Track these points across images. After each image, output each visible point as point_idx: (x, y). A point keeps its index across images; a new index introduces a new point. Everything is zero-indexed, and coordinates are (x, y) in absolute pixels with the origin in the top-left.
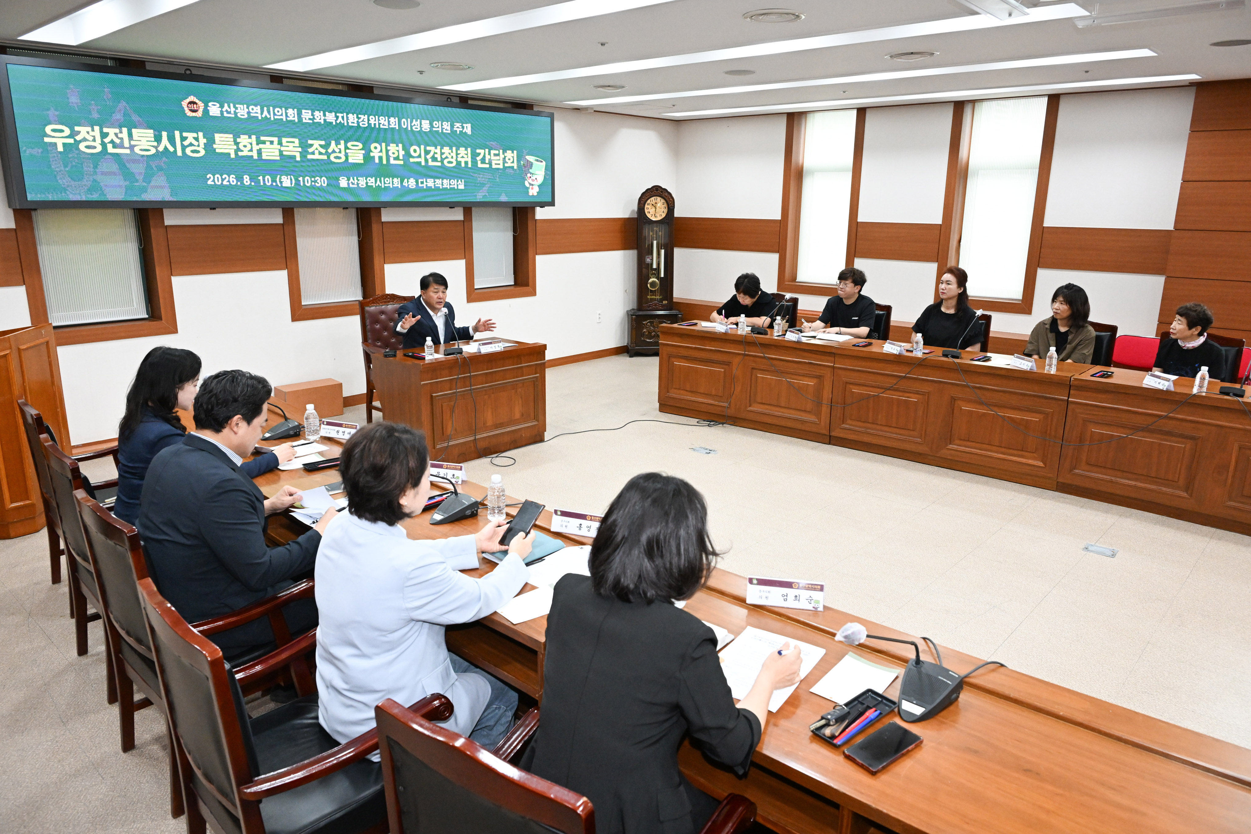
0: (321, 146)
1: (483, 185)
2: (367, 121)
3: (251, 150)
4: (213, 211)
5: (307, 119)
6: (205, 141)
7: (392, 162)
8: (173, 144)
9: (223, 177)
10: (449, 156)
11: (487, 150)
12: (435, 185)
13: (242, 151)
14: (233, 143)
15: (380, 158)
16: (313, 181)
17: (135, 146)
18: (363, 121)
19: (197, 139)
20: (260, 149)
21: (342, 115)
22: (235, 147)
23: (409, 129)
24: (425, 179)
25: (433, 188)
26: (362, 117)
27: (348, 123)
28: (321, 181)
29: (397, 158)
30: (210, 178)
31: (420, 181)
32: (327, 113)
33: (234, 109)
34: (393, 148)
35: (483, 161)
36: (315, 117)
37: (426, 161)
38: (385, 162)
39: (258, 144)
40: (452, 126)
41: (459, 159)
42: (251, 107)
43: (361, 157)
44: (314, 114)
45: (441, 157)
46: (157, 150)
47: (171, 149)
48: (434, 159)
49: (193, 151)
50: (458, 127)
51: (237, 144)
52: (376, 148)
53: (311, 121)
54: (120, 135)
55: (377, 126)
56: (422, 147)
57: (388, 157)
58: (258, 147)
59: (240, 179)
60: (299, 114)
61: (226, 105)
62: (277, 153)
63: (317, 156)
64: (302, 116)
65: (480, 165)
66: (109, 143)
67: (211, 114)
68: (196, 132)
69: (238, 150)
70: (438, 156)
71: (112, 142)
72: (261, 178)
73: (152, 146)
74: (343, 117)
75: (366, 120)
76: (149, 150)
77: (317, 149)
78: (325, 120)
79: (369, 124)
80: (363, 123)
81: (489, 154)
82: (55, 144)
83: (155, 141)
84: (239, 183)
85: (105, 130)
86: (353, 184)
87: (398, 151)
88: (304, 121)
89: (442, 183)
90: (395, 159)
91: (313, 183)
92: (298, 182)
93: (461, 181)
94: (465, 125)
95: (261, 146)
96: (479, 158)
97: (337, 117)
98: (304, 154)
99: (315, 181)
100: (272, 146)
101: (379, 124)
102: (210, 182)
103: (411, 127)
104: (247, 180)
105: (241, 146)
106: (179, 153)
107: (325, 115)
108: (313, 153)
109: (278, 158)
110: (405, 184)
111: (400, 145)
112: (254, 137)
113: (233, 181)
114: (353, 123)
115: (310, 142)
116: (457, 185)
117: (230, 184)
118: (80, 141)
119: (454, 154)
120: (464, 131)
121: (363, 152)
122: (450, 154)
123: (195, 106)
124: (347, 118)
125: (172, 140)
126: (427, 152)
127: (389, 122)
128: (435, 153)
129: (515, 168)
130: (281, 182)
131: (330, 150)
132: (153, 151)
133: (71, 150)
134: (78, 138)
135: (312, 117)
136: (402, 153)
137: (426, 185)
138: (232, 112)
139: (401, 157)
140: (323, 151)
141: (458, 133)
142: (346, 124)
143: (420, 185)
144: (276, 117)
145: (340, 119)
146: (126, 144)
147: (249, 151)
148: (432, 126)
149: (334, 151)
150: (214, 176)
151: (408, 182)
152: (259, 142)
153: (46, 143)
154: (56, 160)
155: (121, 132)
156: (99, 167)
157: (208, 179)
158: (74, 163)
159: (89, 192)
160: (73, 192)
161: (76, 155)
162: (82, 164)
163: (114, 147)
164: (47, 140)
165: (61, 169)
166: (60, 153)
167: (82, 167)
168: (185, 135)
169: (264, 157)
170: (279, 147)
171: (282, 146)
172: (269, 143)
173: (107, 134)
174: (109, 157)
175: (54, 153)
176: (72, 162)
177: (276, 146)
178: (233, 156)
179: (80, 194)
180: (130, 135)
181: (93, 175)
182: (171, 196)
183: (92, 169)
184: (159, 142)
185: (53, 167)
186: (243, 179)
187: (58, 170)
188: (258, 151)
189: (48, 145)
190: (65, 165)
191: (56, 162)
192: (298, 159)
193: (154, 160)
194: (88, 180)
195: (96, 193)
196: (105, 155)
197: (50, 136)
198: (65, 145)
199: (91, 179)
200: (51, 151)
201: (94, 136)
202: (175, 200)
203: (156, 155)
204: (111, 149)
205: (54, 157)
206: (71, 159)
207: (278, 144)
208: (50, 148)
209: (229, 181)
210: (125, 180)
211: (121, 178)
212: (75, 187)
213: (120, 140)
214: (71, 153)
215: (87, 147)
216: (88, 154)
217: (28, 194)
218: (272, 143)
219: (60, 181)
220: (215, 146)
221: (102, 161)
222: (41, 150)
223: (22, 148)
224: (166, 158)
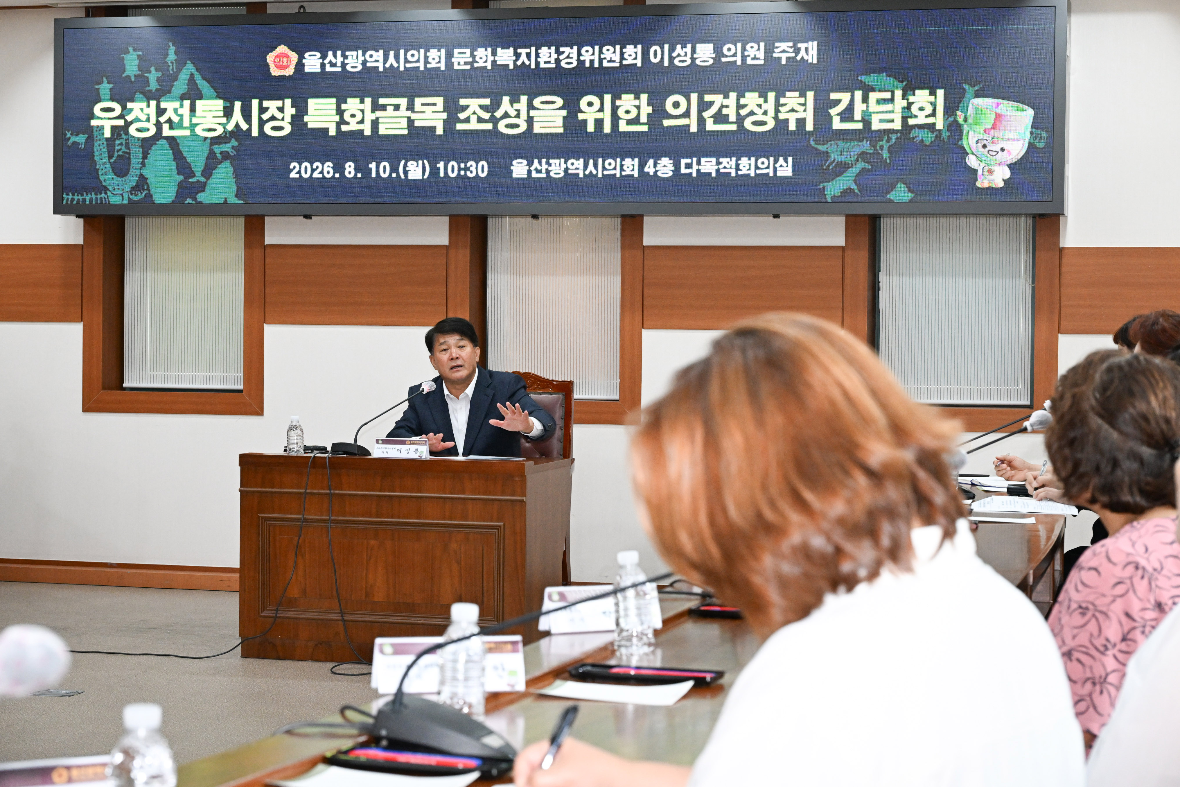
0: (482, 107)
1: (843, 167)
2: (575, 57)
3: (362, 122)
4: (308, 221)
5: (462, 63)
6: (293, 111)
7: (623, 127)
8: (248, 118)
9: (314, 167)
10: (756, 110)
11: (858, 94)
12: (718, 171)
13: (348, 123)
14: (334, 112)
15: (599, 123)
16: (462, 169)
17: (196, 125)
18: (568, 57)
19: (281, 109)
20: (377, 118)
21: (528, 50)
22: (337, 118)
23: (666, 63)
24: (695, 160)
25: (714, 175)
26: (567, 50)
27: (537, 63)
28: (477, 168)
29: (636, 121)
30: (295, 167)
31: (683, 162)
32: (499, 50)
33: (342, 59)
34: (627, 101)
35: (847, 115)
36: (477, 59)
37: (702, 121)
38: (607, 129)
39: (373, 111)
40: (769, 50)
41: (782, 116)
42: (368, 53)
43: (560, 122)
44: (475, 53)
45: (738, 114)
46: (224, 128)
47: (244, 126)
48: (719, 117)
49: (274, 128)
50: (784, 51)
51: (340, 112)
52: (590, 104)
53: (468, 67)
54: (180, 111)
55: (596, 65)
56: (694, 97)
57: (615, 118)
58: (373, 117)
59: (339, 168)
60: (449, 56)
61: (330, 53)
62: (404, 123)
63: (474, 125)
64: (453, 60)
65: (837, 124)
66: (165, 123)
67: (307, 69)
68: (282, 98)
69: (342, 122)
70: (731, 113)
71: (169, 121)
72: (373, 166)
73: (220, 124)
74: (528, 55)
75: (575, 55)
76: (214, 130)
77: (474, 113)
78: (494, 62)
79: (581, 63)
80: (569, 60)
81: (865, 100)
82: (103, 127)
83: (225, 115)
84: (337, 175)
85: (163, 105)
86: (538, 171)
87: (638, 107)
88: (456, 67)
89: (737, 165)
90: (629, 122)
91: (462, 173)
92: (435, 171)
93: (786, 161)
94: (802, 46)
95: (378, 114)
96: (833, 112)
97: (518, 56)
98: (450, 123)
99: (466, 169)
100: (397, 113)
101: (601, 60)
102: (293, 175)
103: (671, 59)
104: (350, 169)
105: (347, 117)
106: (255, 133)
107: (494, 54)
108: (467, 120)
109: (406, 132)
110: (650, 168)
111: (644, 97)
112: (368, 101)
113: (328, 172)
114: (549, 62)
115: (463, 102)
116: (775, 170)
117: (324, 176)
118: (131, 123)
119: (770, 106)
120: (799, 58)
121: (564, 113)
122: (759, 106)
123: (285, 59)
124: (537, 55)
125: (247, 115)
126: (704, 106)
127: (622, 54)
128: (722, 106)
129: (940, 126)
130: (406, 172)
131: (498, 114)
132: (220, 131)
133: (119, 135)
134: (129, 118)
135: (470, 60)
136: (646, 110)
137: (698, 171)
138: (339, 64)
139: (644, 119)
140: (486, 116)
141: (784, 62)
142: (533, 66)
143: (683, 170)
144: (408, 65)
145: (523, 58)
146: (186, 123)
147: (358, 123)
148: (718, 52)
149: (506, 115)
150: (300, 164)
151: (655, 166)
152: (376, 107)
153: (93, 127)
154: (101, 150)
155: (182, 106)
156: (149, 156)
157: (292, 170)
158: (120, 153)
159: (133, 192)
160: (114, 192)
161: (124, 142)
162: (129, 154)
163: (171, 128)
164: (94, 123)
165: (104, 160)
166: (107, 139)
167: (130, 158)
168: (266, 104)
169: (382, 130)
170: (409, 114)
171: (413, 111)
172: (392, 107)
173: (165, 110)
174: (162, 143)
175: (100, 140)
176: (118, 151)
177: (404, 111)
178: (332, 132)
179: (122, 195)
180: (193, 109)
181: (141, 168)
182: (236, 196)
183: (140, 160)
184: (229, 117)
185: (96, 158)
186: (345, 169)
187: (101, 162)
188: (372, 121)
189: (95, 129)
190: (110, 157)
191: (100, 152)
192: (440, 131)
193: (219, 144)
194: (134, 175)
195: (142, 193)
196: (158, 140)
197: (98, 118)
198: (114, 128)
199: (138, 173)
200: (97, 137)
201: (148, 115)
202: (241, 202)
203: (223, 136)
204: (166, 131)
205: (99, 145)
206: (117, 148)
207: (407, 109)
208: (96, 134)
209: (322, 172)
210: (178, 174)
211: (175, 171)
212: (118, 185)
213: (179, 118)
214: (118, 139)
215: (138, 130)
216: (138, 139)
217: (65, 196)
218: (397, 107)
219: (102, 178)
220: (306, 119)
221: (153, 148)
222: (86, 136)
223: (66, 135)
224: (236, 140)
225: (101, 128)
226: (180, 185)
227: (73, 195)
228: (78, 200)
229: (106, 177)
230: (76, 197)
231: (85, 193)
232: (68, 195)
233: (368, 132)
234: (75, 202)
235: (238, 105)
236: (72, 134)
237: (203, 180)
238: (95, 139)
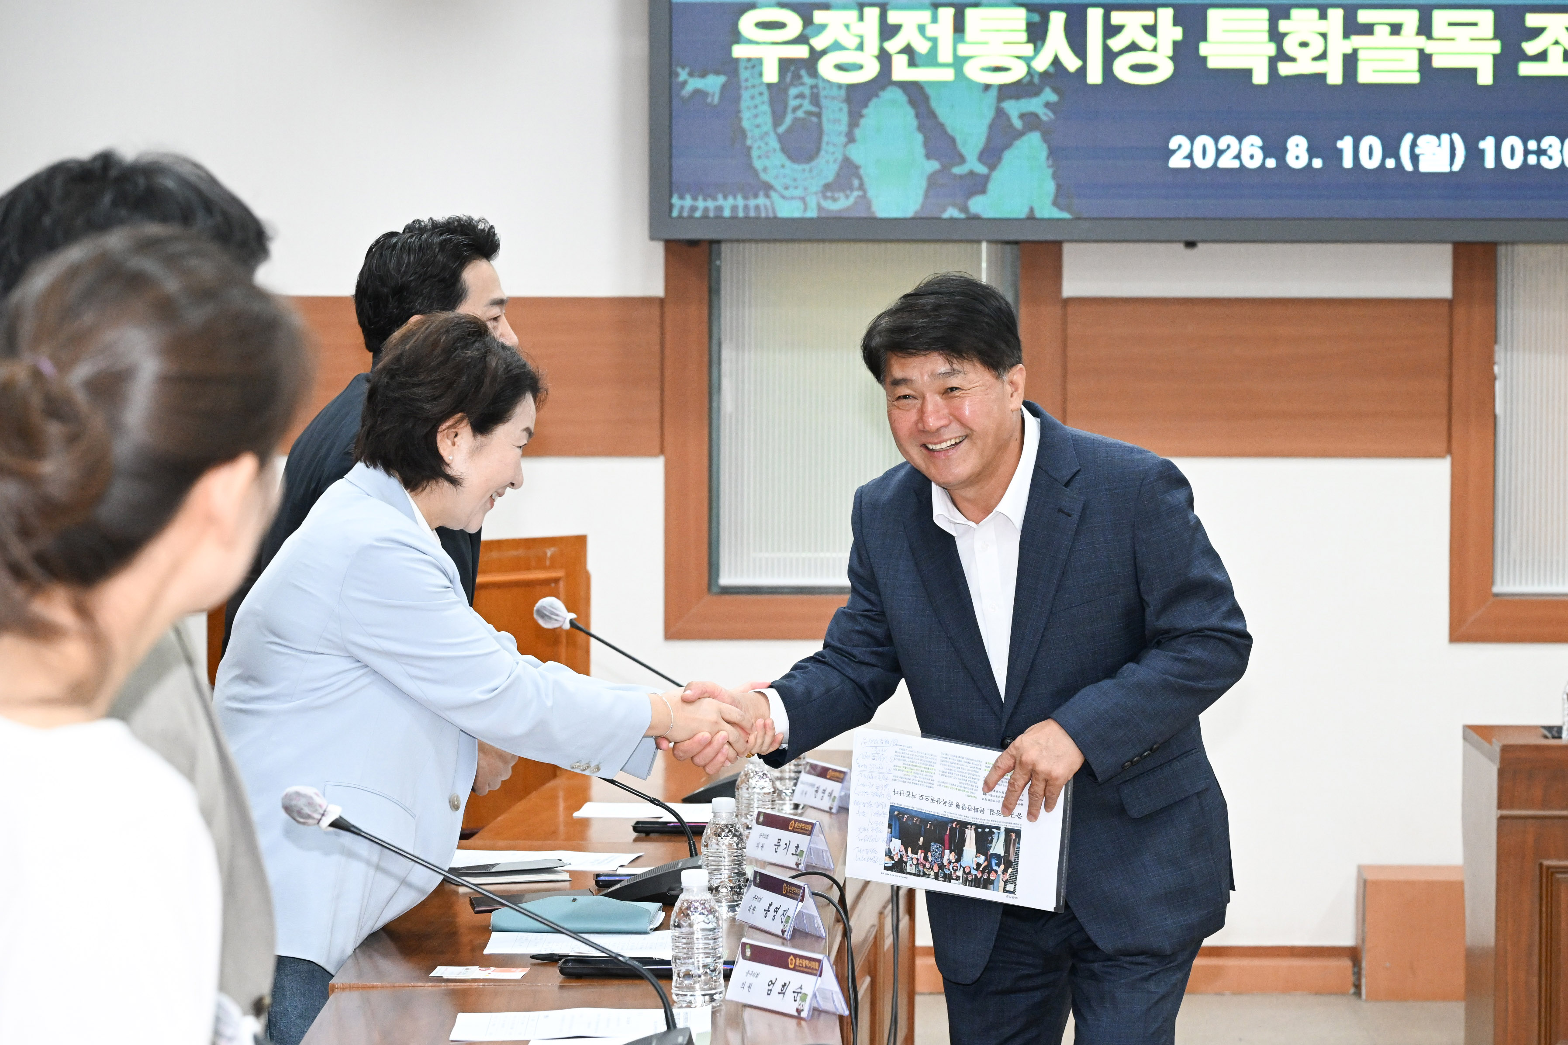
3: (1323, 57)
4: (1190, 252)
6: (1178, 33)
8: (1079, 47)
13: (1293, 60)
14: (1264, 36)
16: (1532, 153)
17: (966, 59)
19: (1151, 30)
20: (1355, 51)
22: (1271, 49)
28: (1561, 151)
30: (1180, 146)
39: (1346, 35)
46: (1029, 66)
47: (1071, 63)
49: (1137, 68)
51: (1276, 37)
54: (931, 31)
58: (1347, 46)
59: (1275, 148)
62: (1413, 62)
63: (1555, 67)
66: (897, 53)
68: (1152, 7)
69: (1282, 56)
71: (908, 50)
72: (1346, 144)
73: (1018, 58)
76: (1007, 69)
77: (1557, 42)
82: (759, 61)
83: (1030, 40)
84: (1271, 163)
85: (893, 17)
91: (1532, 160)
92: (1474, 155)
95: (1357, 41)
98: (1506, 62)
99: (1540, 152)
100: (1395, 40)
102: (1177, 162)
104: (1297, 151)
105: (1290, 46)
106: (1095, 76)
108: (1542, 57)
109: (1414, 79)
112: (1336, 16)
113: (1252, 157)
115: (1532, 20)
117: (1242, 165)
118: (824, 52)
125: (1076, 40)
130: (1415, 158)
132: (1018, 72)
133: (797, 77)
134: (818, 43)
146: (945, 55)
147: (1314, 59)
150: (1192, 140)
152: (1352, 28)
153: (737, 60)
154: (756, 107)
155: (935, 20)
156: (863, 122)
157: (1173, 152)
158: (800, 114)
159: (829, 194)
160: (787, 193)
161: (807, 91)
162: (819, 115)
163: (912, 63)
164: (739, 51)
165: (764, 129)
166: (770, 86)
167: (820, 125)
168: (1117, 18)
169: (1365, 76)
170: (1422, 42)
171: (1429, 37)
172: (1388, 29)
173: (897, 29)
174: (892, 94)
175: (754, 86)
176: (795, 109)
177: (1410, 38)
178: (1261, 78)
179: (803, 199)
180: (959, 27)
181: (846, 144)
182: (1055, 203)
183: (844, 128)
184: (1039, 43)
185: (745, 124)
186: (1286, 150)
187: (757, 132)
188: (1346, 57)
189: (742, 65)
190: (777, 119)
191: (755, 111)
192: (1485, 78)
193: (1018, 97)
194: (831, 160)
195: (847, 197)
196: (883, 88)
197: (750, 42)
198: (785, 64)
199: (840, 157)
200: (747, 80)
201: (861, 37)
202: (1065, 215)
203: (1025, 81)
204: (901, 71)
205: (753, 97)
206: (793, 103)
207: (1420, 32)
208: (744, 74)
209: (1238, 157)
210: (928, 157)
211: (919, 150)
212: (795, 180)
213: (929, 44)
214: (795, 86)
215: (840, 67)
216: (840, 86)
217: (675, 200)
218: (1396, 29)
219: (758, 164)
220: (1204, 49)
221: (874, 103)
222: (721, 79)
223: (677, 75)
224: (1055, 90)
225: (756, 64)
226: (933, 181)
227: (695, 198)
228: (706, 209)
229: (767, 163)
230: (701, 204)
231: (720, 196)
232: (682, 197)
233: (1335, 78)
234: (698, 214)
235: (1058, 19)
236: (691, 74)
237: (982, 169)
238: (743, 84)
